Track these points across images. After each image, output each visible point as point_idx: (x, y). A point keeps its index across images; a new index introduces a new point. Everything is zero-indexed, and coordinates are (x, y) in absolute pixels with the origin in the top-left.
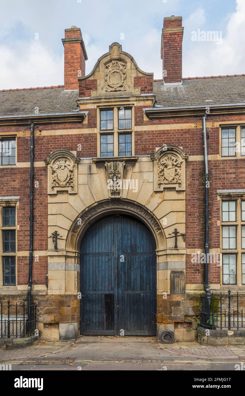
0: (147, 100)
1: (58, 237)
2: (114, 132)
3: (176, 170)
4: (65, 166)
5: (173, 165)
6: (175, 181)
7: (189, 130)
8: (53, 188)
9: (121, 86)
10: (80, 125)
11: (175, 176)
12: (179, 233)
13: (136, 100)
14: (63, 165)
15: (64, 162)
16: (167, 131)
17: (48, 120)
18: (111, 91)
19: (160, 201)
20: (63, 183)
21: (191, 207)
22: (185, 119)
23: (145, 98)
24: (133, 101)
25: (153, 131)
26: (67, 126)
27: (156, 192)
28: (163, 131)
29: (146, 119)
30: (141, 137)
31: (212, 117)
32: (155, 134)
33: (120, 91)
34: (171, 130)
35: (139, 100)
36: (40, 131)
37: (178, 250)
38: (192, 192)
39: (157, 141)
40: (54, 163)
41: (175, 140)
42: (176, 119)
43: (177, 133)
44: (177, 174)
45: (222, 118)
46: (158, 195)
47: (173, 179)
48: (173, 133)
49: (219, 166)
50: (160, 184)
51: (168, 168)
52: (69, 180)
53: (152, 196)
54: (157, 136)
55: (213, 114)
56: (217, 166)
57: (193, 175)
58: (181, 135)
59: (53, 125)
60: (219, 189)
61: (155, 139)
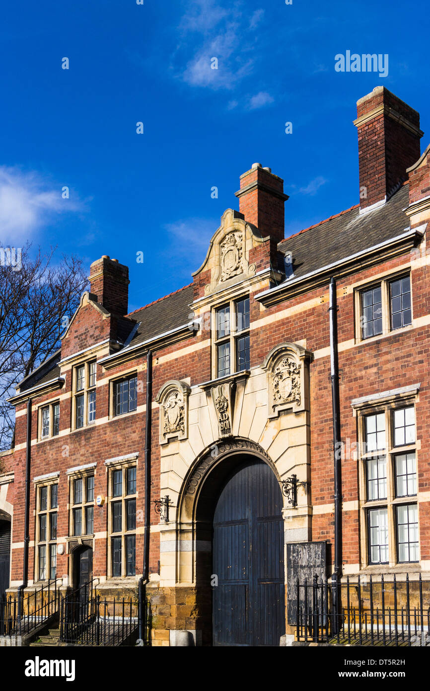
0: (263, 279)
1: (170, 504)
2: (229, 339)
3: (293, 380)
4: (176, 403)
5: (290, 373)
6: (291, 398)
7: (314, 309)
8: (165, 434)
9: (236, 269)
10: (194, 339)
11: (293, 388)
12: (298, 480)
13: (251, 284)
14: (174, 401)
15: (175, 397)
16: (287, 318)
17: (161, 343)
18: (227, 279)
19: (275, 434)
20: (173, 427)
21: (319, 435)
22: (309, 294)
23: (259, 278)
24: (248, 286)
25: (270, 325)
26: (182, 343)
27: (271, 419)
28: (283, 320)
29: (262, 308)
30: (257, 338)
31: (344, 279)
32: (272, 328)
33: (236, 275)
34: (291, 317)
35: (254, 283)
36: (158, 359)
37: (297, 509)
38: (319, 410)
39: (275, 339)
40: (165, 400)
41: (296, 331)
42: (298, 297)
43: (299, 318)
44: (295, 386)
45: (356, 276)
46: (274, 423)
47: (290, 395)
48: (294, 321)
49: (355, 358)
50: (274, 406)
51: (284, 378)
52: (180, 421)
53: (266, 426)
54: (275, 331)
55: (341, 274)
56: (351, 359)
57: (320, 381)
58: (304, 320)
59: (168, 347)
60: (355, 397)
61: (273, 335)
